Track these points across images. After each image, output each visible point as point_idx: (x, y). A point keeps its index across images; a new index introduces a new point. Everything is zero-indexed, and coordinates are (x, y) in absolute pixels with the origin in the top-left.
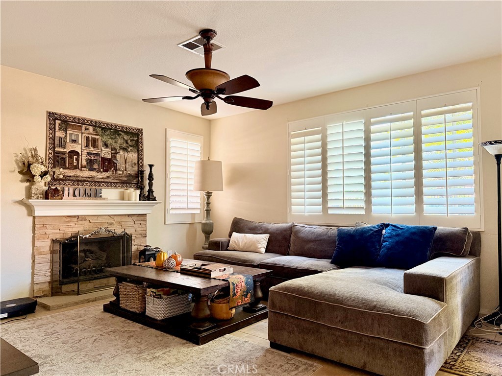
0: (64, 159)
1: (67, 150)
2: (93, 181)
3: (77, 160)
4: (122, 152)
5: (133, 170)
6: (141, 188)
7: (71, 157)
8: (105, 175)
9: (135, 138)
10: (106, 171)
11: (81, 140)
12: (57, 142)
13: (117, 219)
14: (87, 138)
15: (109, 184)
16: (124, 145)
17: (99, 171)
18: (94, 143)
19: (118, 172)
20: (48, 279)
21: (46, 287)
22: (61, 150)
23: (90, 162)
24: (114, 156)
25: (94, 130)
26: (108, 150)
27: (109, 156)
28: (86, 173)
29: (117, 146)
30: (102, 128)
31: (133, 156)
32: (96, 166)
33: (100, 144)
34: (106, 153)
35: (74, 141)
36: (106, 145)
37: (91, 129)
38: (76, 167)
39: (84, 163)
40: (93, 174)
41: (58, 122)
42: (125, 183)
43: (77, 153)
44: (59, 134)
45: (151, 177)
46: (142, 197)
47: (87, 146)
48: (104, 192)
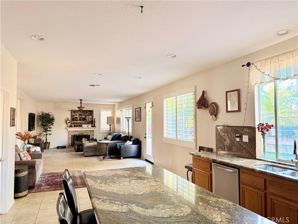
0: (74, 119)
1: (75, 117)
2: (81, 123)
4: (88, 116)
5: (90, 120)
6: (92, 124)
8: (83, 122)
9: (91, 112)
11: (78, 115)
12: (73, 116)
13: (86, 131)
14: (79, 114)
15: (84, 124)
16: (88, 115)
17: (82, 121)
18: (81, 115)
19: (87, 121)
20: (71, 143)
21: (70, 145)
24: (86, 117)
26: (84, 116)
27: (84, 117)
28: (79, 122)
29: (86, 115)
30: (83, 111)
31: (91, 117)
32: (81, 120)
33: (82, 115)
35: (76, 115)
36: (84, 115)
37: (80, 112)
38: (77, 121)
39: (79, 119)
40: (81, 122)
41: (73, 112)
42: (89, 123)
43: (77, 118)
44: (73, 114)
45: (95, 121)
46: (92, 126)
48: (83, 125)
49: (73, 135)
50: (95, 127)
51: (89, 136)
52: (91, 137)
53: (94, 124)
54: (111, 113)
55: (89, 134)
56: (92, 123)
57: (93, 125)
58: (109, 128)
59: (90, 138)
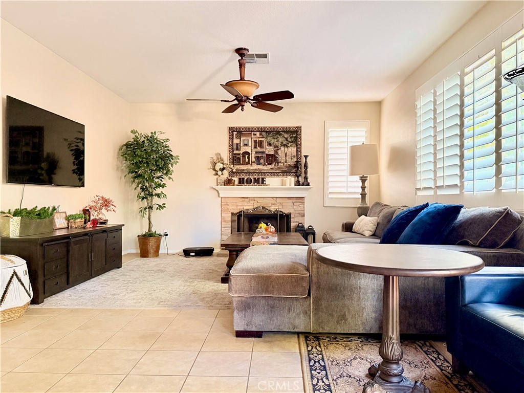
0: (239, 158)
1: (241, 152)
2: (260, 172)
3: (248, 158)
4: (282, 148)
5: (291, 162)
6: (297, 176)
7: (244, 156)
8: (269, 167)
9: (294, 135)
10: (270, 164)
11: (251, 143)
12: (235, 147)
13: (279, 201)
14: (255, 141)
15: (272, 174)
16: (285, 142)
17: (264, 165)
18: (260, 144)
19: (279, 164)
22: (237, 152)
23: (258, 159)
24: (276, 152)
25: (261, 134)
26: (272, 148)
27: (272, 153)
28: (255, 167)
29: (279, 144)
30: (267, 132)
31: (292, 150)
32: (262, 161)
33: (265, 144)
34: (270, 150)
35: (246, 145)
36: (270, 145)
37: (258, 134)
38: (248, 163)
39: (253, 160)
40: (260, 167)
41: (235, 133)
42: (285, 173)
43: (248, 153)
44: (236, 141)
45: (306, 166)
46: (298, 183)
47: (255, 147)
48: (268, 180)
49: (235, 212)
50: (308, 184)
51: (288, 216)
52: (296, 219)
53: (303, 175)
54: (364, 134)
55: (286, 211)
56: (298, 170)
57: (301, 179)
58: (360, 190)
59: (293, 225)
